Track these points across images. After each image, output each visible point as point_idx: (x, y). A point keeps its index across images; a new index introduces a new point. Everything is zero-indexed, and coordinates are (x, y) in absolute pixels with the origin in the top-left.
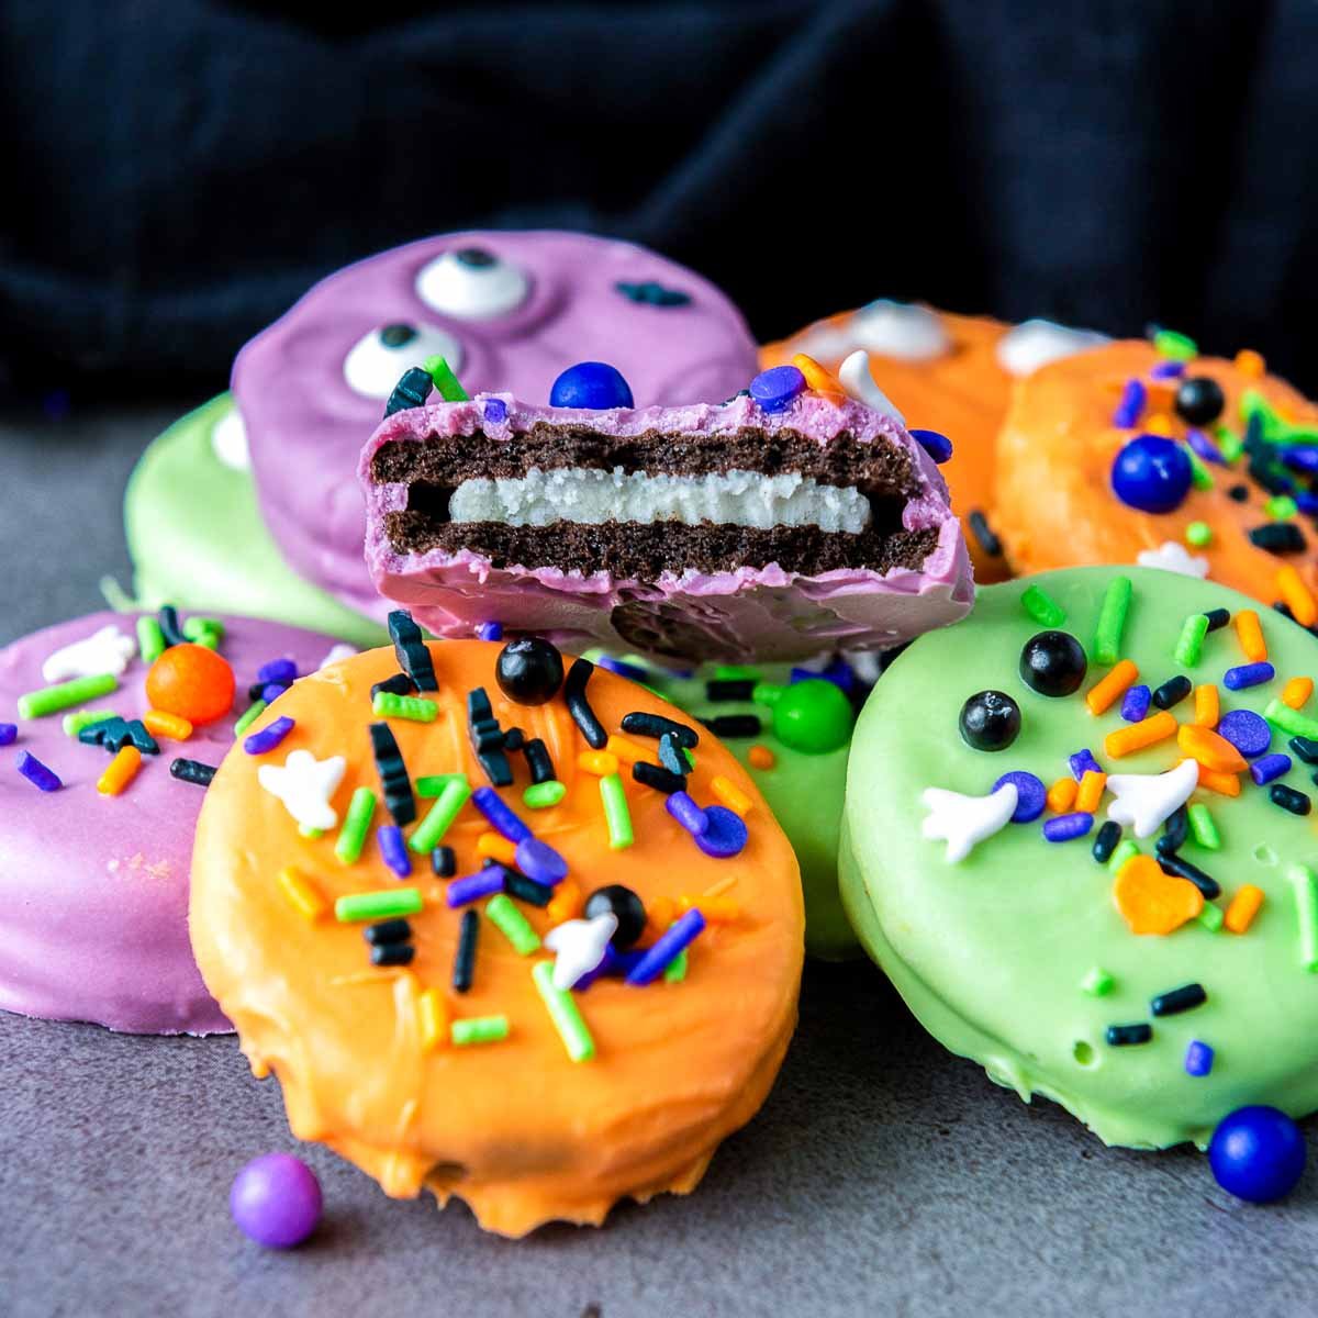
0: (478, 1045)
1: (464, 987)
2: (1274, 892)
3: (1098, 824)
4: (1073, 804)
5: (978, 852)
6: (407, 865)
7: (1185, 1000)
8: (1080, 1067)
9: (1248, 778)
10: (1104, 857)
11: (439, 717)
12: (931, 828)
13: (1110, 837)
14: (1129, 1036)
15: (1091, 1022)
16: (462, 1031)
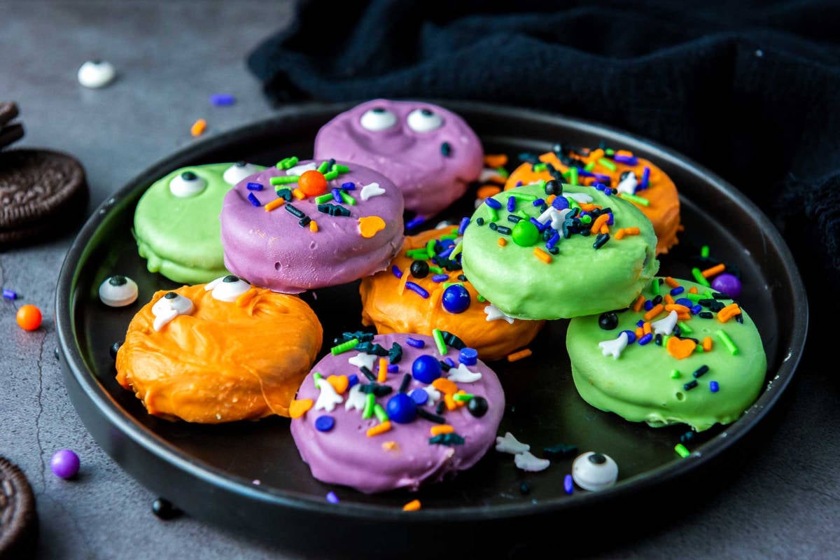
2: (715, 339)
3: (654, 337)
4: (644, 333)
5: (622, 355)
7: (703, 371)
8: (680, 401)
9: (692, 313)
10: (660, 344)
12: (605, 352)
13: (659, 338)
14: (691, 386)
15: (678, 387)
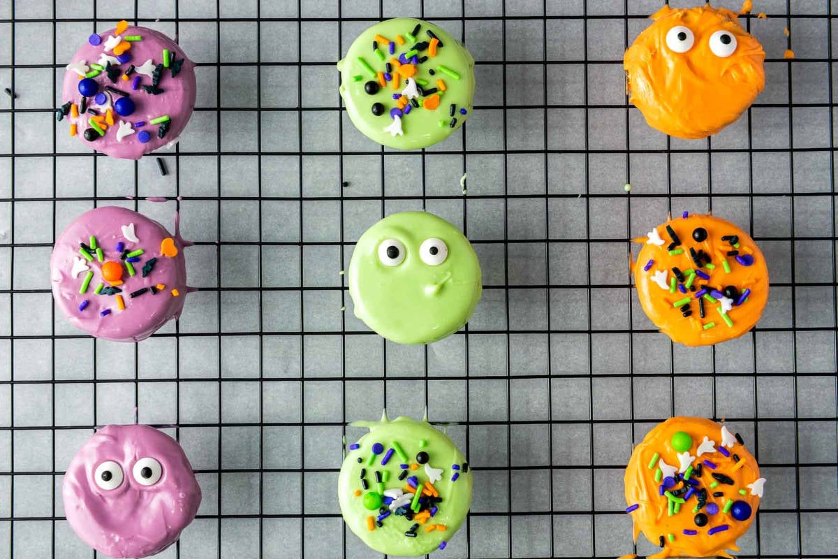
1: (704, 315)
3: (411, 103)
4: (403, 105)
5: (404, 129)
6: (684, 290)
10: (418, 106)
11: (683, 252)
12: (393, 134)
13: (415, 102)
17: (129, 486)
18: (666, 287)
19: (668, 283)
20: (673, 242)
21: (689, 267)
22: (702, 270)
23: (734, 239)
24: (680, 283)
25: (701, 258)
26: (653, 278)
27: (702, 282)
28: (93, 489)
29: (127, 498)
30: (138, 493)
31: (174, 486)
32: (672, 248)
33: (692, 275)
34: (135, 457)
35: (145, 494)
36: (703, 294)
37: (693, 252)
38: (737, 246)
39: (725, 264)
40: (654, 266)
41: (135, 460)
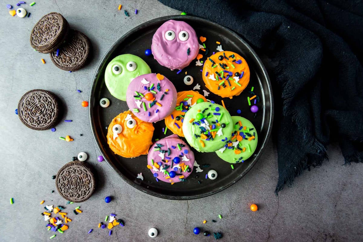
0: (234, 89)
1: (231, 85)
6: (221, 79)
10: (233, 149)
11: (217, 66)
16: (232, 89)
17: (176, 40)
18: (215, 80)
19: (215, 78)
20: (213, 63)
21: (221, 70)
22: (225, 70)
23: (233, 56)
24: (219, 77)
25: (224, 66)
26: (209, 78)
27: (227, 74)
28: (164, 39)
29: (175, 45)
30: (179, 44)
31: (192, 42)
32: (213, 66)
33: (223, 73)
34: (180, 30)
35: (181, 45)
36: (228, 78)
37: (220, 65)
38: (234, 58)
39: (232, 66)
40: (209, 74)
41: (180, 31)
